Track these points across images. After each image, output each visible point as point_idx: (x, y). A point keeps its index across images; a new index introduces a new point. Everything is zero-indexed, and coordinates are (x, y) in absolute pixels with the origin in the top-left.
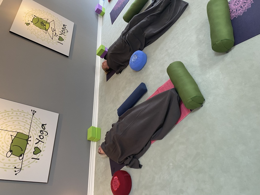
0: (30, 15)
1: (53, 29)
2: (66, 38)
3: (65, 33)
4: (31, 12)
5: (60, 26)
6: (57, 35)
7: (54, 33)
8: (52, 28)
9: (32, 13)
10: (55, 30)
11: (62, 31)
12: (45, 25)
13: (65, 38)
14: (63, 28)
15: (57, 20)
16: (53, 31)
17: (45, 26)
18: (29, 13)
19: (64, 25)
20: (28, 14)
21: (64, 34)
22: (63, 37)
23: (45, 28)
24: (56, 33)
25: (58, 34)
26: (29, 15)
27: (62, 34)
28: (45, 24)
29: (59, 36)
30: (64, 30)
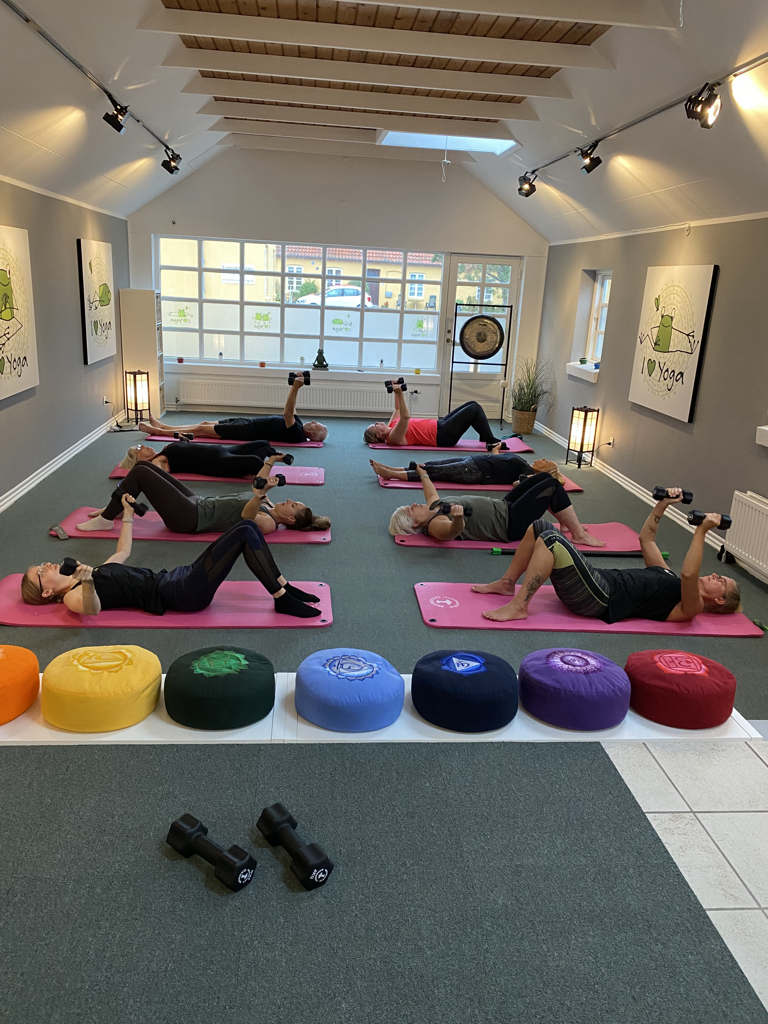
0: (6, 260)
1: (8, 333)
2: (8, 377)
3: (15, 369)
4: (11, 259)
5: (21, 348)
6: (2, 349)
7: (3, 339)
8: (9, 328)
9: (10, 262)
10: (8, 339)
11: (15, 360)
12: (6, 308)
13: (6, 376)
14: (19, 358)
15: (26, 334)
16: (5, 335)
17: (4, 308)
18: (8, 256)
19: (25, 358)
20: (5, 253)
21: (13, 369)
22: (7, 368)
23: (2, 311)
24: (4, 344)
25: (6, 352)
26: (5, 257)
27: (10, 363)
28: (8, 306)
29: (3, 355)
30: (18, 365)
